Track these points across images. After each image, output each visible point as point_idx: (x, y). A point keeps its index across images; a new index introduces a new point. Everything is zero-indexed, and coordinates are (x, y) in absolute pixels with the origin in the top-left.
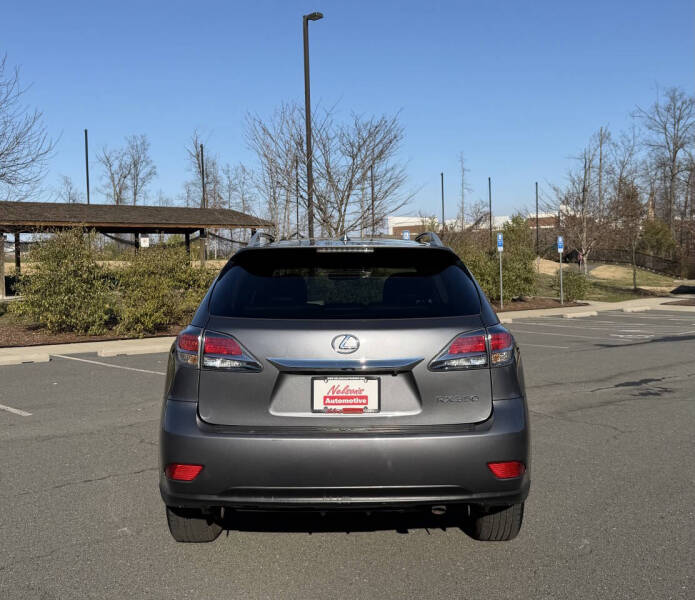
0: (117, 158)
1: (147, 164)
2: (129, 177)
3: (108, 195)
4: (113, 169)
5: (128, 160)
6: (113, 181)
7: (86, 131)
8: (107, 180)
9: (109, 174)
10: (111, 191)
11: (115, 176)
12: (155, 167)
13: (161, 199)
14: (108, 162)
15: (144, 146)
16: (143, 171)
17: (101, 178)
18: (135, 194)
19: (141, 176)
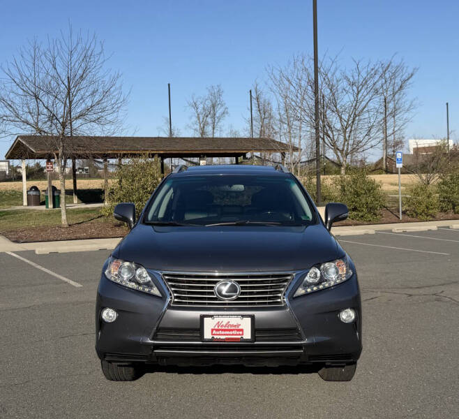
0: (201, 103)
1: (222, 106)
2: (210, 116)
3: (195, 130)
4: (199, 111)
5: (209, 104)
6: (199, 119)
7: (169, 85)
8: (195, 119)
9: (196, 115)
10: (198, 127)
11: (200, 116)
12: (226, 108)
13: (231, 131)
14: (195, 106)
15: (220, 93)
16: (219, 111)
17: (191, 118)
18: (213, 128)
19: (217, 115)
